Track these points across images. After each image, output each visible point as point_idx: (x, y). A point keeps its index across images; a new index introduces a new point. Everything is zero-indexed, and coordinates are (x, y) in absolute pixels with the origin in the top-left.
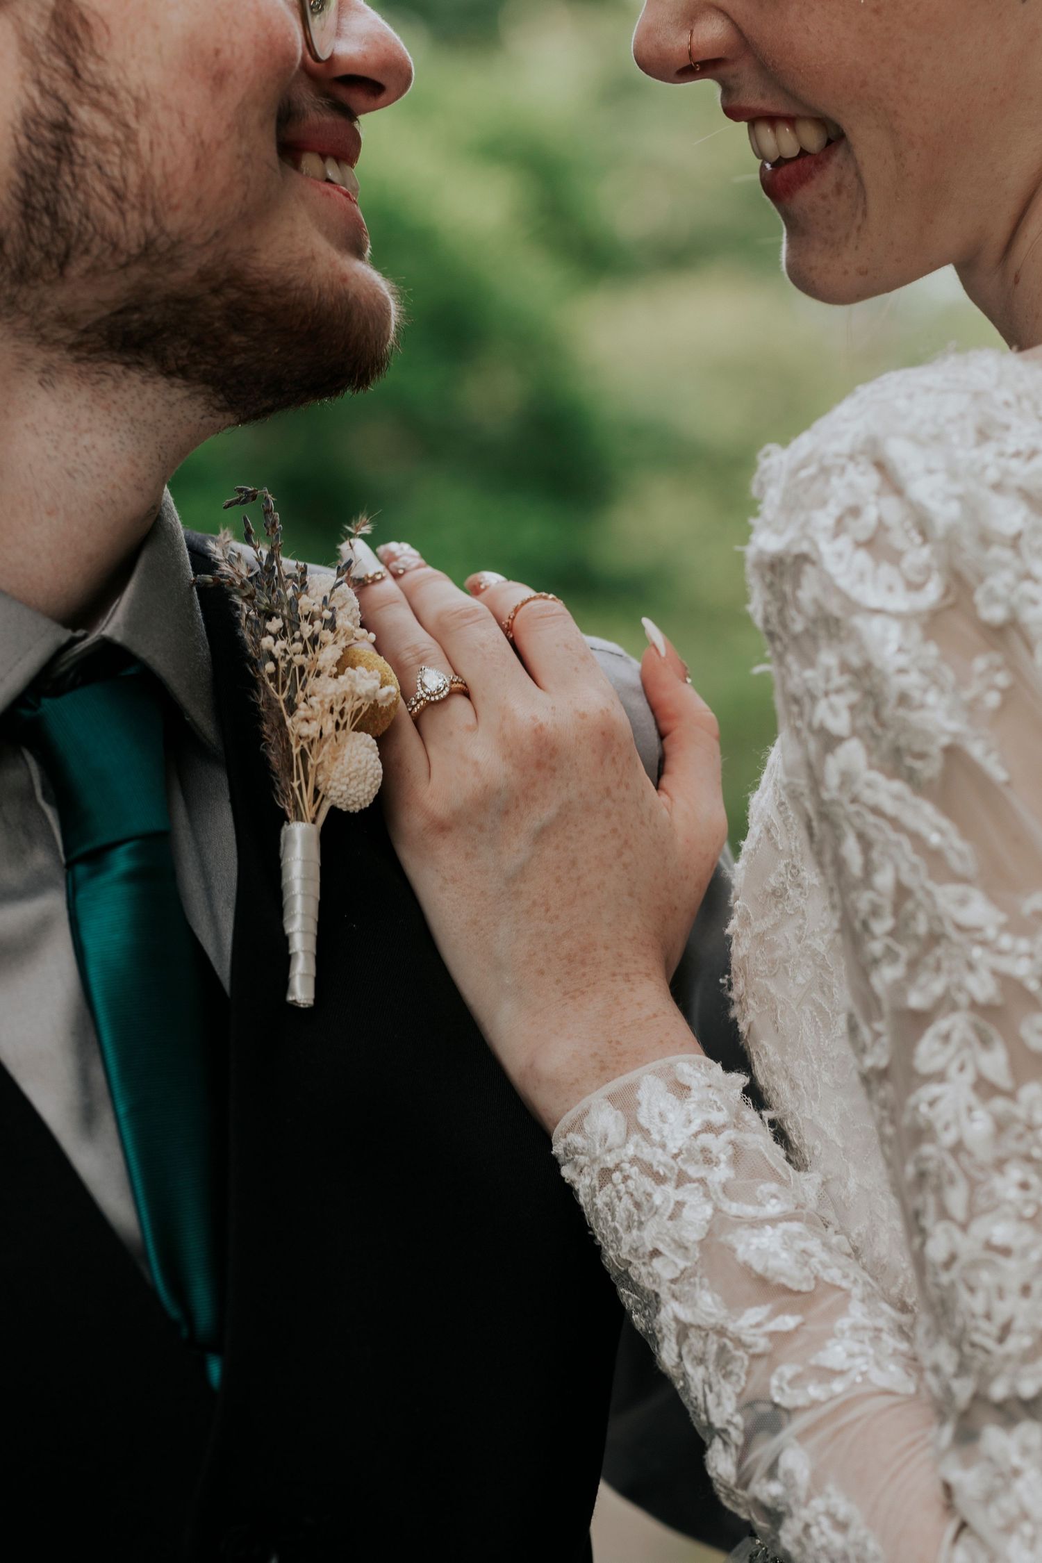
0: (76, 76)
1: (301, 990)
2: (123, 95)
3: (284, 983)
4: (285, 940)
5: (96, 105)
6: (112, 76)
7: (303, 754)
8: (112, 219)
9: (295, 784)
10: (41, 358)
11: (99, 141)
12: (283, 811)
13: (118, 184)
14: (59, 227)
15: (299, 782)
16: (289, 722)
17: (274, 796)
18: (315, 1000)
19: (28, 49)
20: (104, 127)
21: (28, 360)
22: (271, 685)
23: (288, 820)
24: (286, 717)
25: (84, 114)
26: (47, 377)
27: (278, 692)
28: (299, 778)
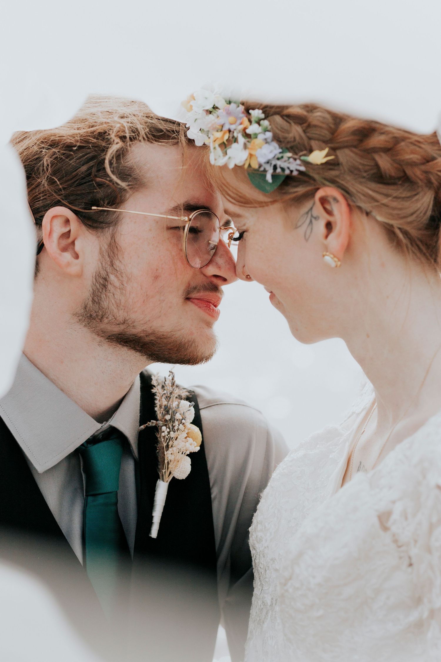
0: (112, 264)
1: (154, 533)
2: (124, 275)
3: (149, 530)
4: (152, 517)
5: (116, 276)
6: (122, 267)
7: (168, 463)
8: (115, 311)
9: (164, 471)
10: (98, 339)
11: (115, 287)
12: (159, 475)
13: (118, 301)
14: (100, 308)
15: (165, 470)
16: (165, 453)
17: (157, 469)
18: (157, 537)
19: (101, 252)
20: (117, 283)
21: (95, 339)
22: (163, 439)
23: (160, 478)
24: (165, 451)
25: (112, 277)
26: (100, 344)
27: (164, 442)
28: (165, 469)
